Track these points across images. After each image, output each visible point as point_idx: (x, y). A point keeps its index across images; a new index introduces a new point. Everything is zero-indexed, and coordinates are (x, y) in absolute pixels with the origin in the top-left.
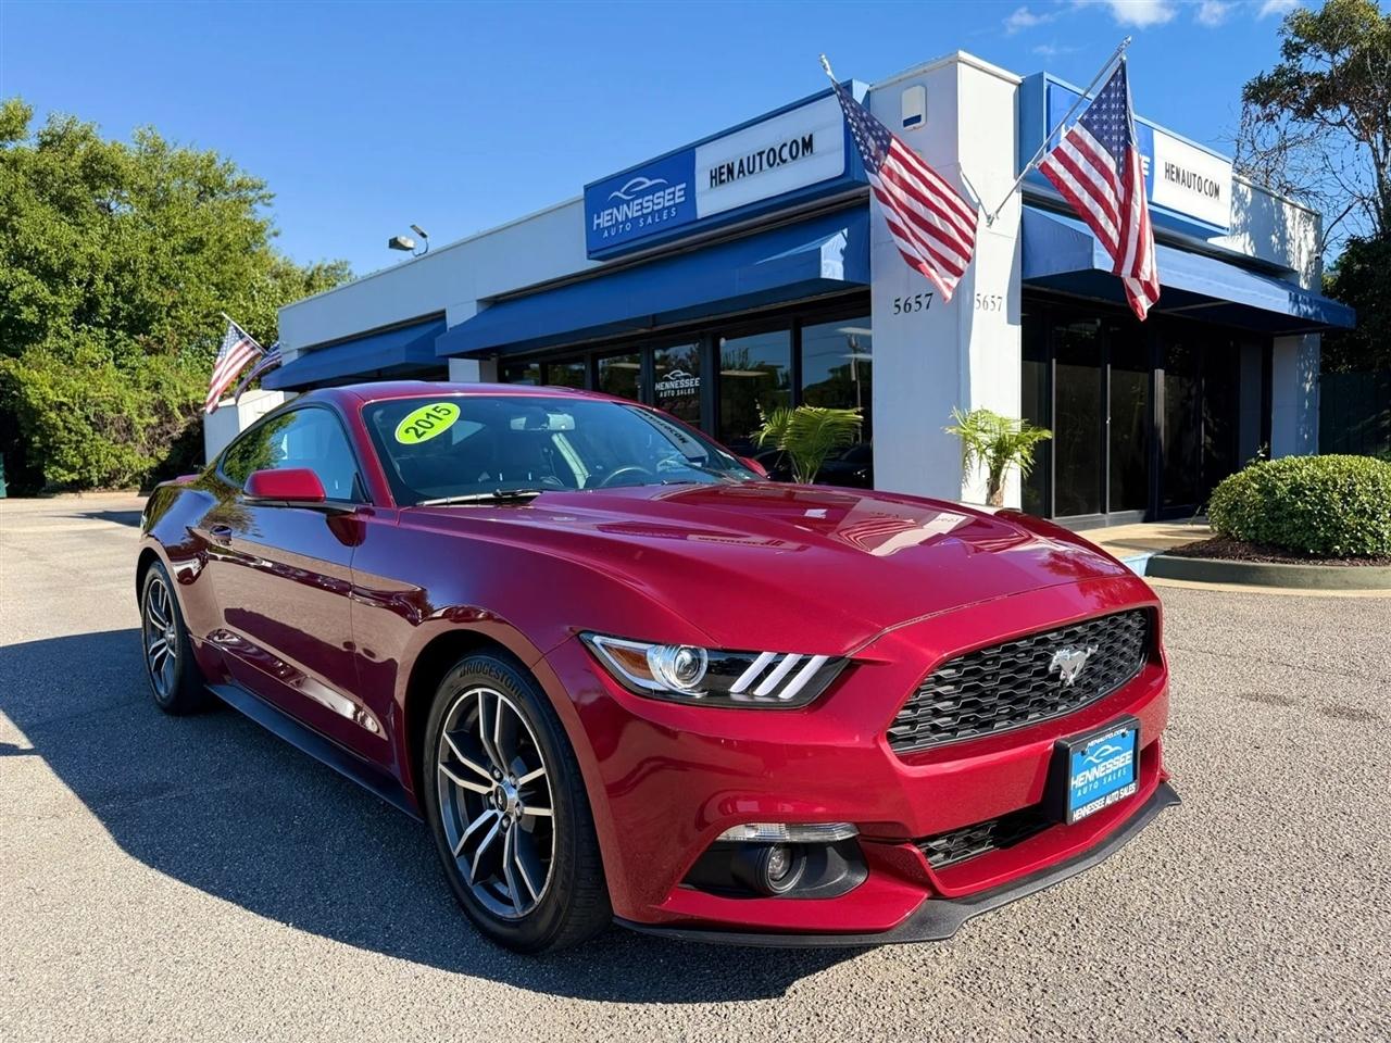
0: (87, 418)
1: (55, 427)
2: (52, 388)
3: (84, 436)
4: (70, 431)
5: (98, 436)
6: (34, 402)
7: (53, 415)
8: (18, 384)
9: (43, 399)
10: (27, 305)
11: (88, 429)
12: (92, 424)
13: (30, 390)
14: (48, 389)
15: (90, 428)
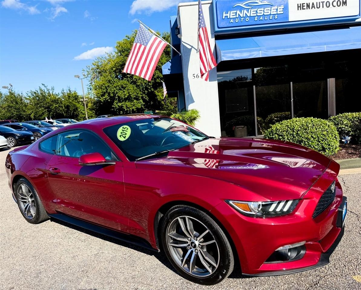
0: (169, 102)
1: (163, 105)
2: (162, 96)
3: (168, 106)
4: (166, 105)
5: (171, 106)
6: (159, 100)
7: (163, 102)
8: (156, 96)
9: (160, 99)
10: (158, 79)
11: (169, 105)
12: (170, 103)
13: (158, 97)
14: (161, 97)
15: (170, 104)
